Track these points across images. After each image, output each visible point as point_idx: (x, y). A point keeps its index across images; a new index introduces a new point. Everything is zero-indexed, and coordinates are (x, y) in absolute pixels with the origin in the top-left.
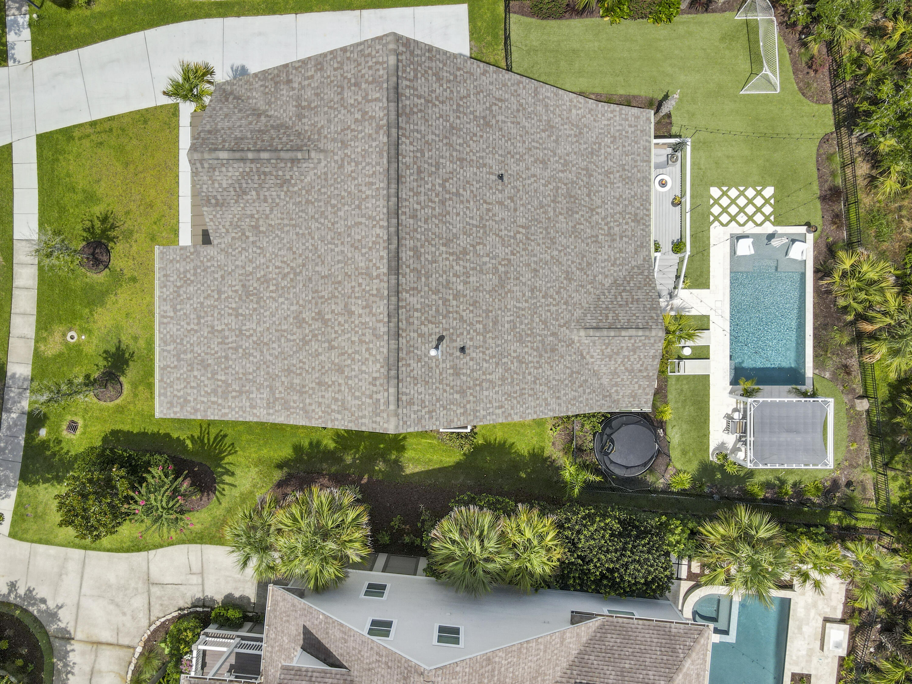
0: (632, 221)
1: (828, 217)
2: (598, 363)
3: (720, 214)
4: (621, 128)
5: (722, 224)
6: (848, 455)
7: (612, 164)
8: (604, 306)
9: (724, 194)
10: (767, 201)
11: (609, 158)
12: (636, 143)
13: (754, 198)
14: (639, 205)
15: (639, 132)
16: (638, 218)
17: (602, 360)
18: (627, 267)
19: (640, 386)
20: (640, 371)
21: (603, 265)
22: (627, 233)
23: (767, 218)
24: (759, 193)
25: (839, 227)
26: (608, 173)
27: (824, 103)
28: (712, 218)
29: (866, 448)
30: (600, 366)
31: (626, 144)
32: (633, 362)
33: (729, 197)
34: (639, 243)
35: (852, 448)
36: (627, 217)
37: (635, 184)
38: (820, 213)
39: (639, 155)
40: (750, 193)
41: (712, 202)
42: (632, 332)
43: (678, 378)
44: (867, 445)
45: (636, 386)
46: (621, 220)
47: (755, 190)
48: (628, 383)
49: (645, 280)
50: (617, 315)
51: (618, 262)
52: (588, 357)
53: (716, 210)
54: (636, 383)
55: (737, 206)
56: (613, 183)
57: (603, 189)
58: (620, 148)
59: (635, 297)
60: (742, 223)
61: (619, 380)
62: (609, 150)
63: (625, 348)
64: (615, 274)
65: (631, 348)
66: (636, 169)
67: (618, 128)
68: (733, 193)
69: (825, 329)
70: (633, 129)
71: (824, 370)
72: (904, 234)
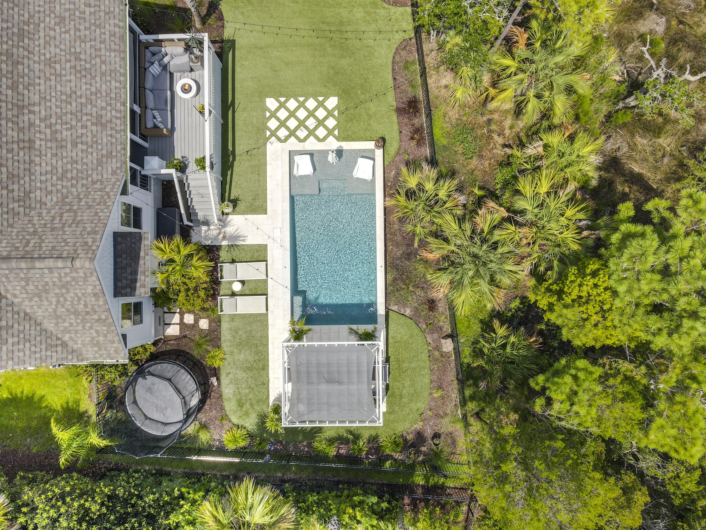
0: (92, 124)
1: (407, 131)
2: (27, 303)
3: (278, 129)
4: (72, 7)
5: (279, 139)
6: (433, 404)
7: (58, 51)
8: (31, 230)
9: (282, 105)
10: (330, 114)
11: (52, 43)
12: (99, 26)
13: (316, 109)
14: (104, 104)
15: (102, 14)
16: (104, 121)
17: (31, 300)
18: (85, 182)
19: (97, 332)
20: (87, 313)
21: (43, 178)
22: (84, 139)
23: (330, 132)
24: (321, 104)
25: (420, 143)
26: (50, 63)
27: (402, 6)
28: (268, 133)
29: (455, 395)
30: (32, 307)
31: (82, 28)
32: (72, 302)
33: (287, 109)
34: (104, 152)
35: (436, 395)
36: (85, 118)
37: (98, 79)
38: (396, 127)
39: (103, 42)
40: (311, 104)
41: (268, 114)
42: (50, 263)
43: (233, 317)
44: (456, 391)
45: (93, 331)
46: (74, 123)
47: (317, 100)
48: (80, 328)
49: (102, 197)
50: (43, 241)
51: (69, 175)
52: (9, 296)
53: (273, 124)
54: (91, 328)
55: (297, 118)
56: (60, 75)
57: (42, 82)
58: (72, 32)
59: (79, 218)
60: (302, 138)
61: (66, 324)
62: (52, 33)
63: (51, 284)
64: (64, 191)
65: (58, 283)
66: (98, 60)
67: (67, 6)
68: (292, 104)
69: (409, 259)
70: (92, 10)
71: (405, 306)
72: (495, 151)
